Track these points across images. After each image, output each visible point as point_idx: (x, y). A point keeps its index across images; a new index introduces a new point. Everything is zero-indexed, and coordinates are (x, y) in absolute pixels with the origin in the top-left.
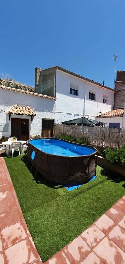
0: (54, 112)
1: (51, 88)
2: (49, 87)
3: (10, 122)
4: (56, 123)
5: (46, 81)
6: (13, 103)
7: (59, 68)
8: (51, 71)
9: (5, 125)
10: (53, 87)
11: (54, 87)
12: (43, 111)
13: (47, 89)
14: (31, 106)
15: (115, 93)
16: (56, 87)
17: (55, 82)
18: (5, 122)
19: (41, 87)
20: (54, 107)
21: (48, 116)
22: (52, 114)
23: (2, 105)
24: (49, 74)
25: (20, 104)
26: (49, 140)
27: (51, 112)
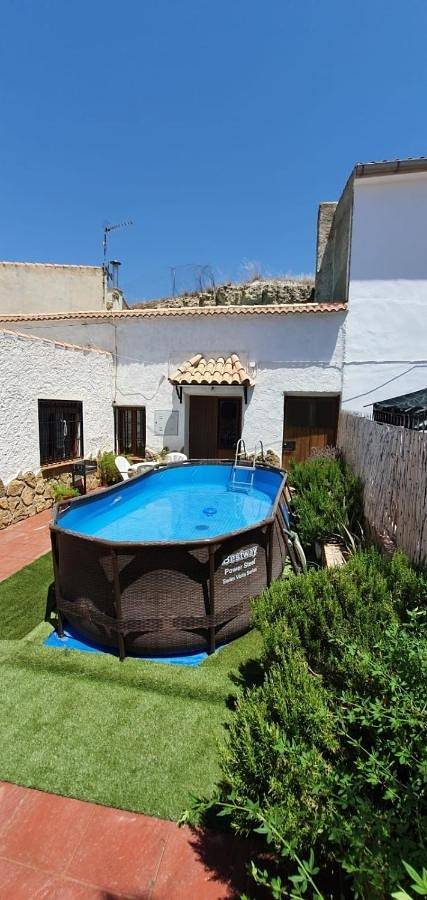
0: (340, 366)
3: (182, 409)
4: (345, 407)
6: (190, 352)
9: (171, 417)
12: (289, 366)
14: (244, 352)
18: (170, 407)
20: (338, 345)
21: (311, 381)
22: (328, 372)
23: (163, 362)
25: (209, 352)
26: (250, 472)
27: (325, 366)
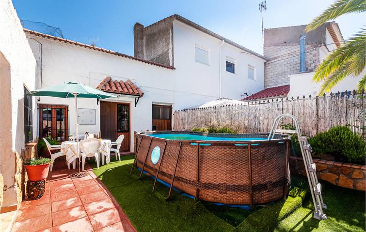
1: (164, 53)
2: (160, 52)
3: (98, 108)
5: (154, 44)
6: (103, 74)
7: (178, 17)
8: (162, 26)
10: (168, 50)
11: (170, 51)
13: (156, 56)
14: (133, 80)
15: (265, 63)
16: (173, 49)
17: (171, 40)
19: (145, 54)
24: (160, 32)
